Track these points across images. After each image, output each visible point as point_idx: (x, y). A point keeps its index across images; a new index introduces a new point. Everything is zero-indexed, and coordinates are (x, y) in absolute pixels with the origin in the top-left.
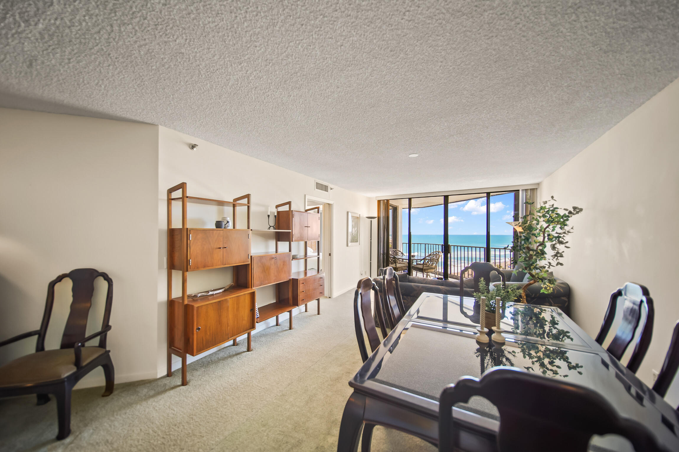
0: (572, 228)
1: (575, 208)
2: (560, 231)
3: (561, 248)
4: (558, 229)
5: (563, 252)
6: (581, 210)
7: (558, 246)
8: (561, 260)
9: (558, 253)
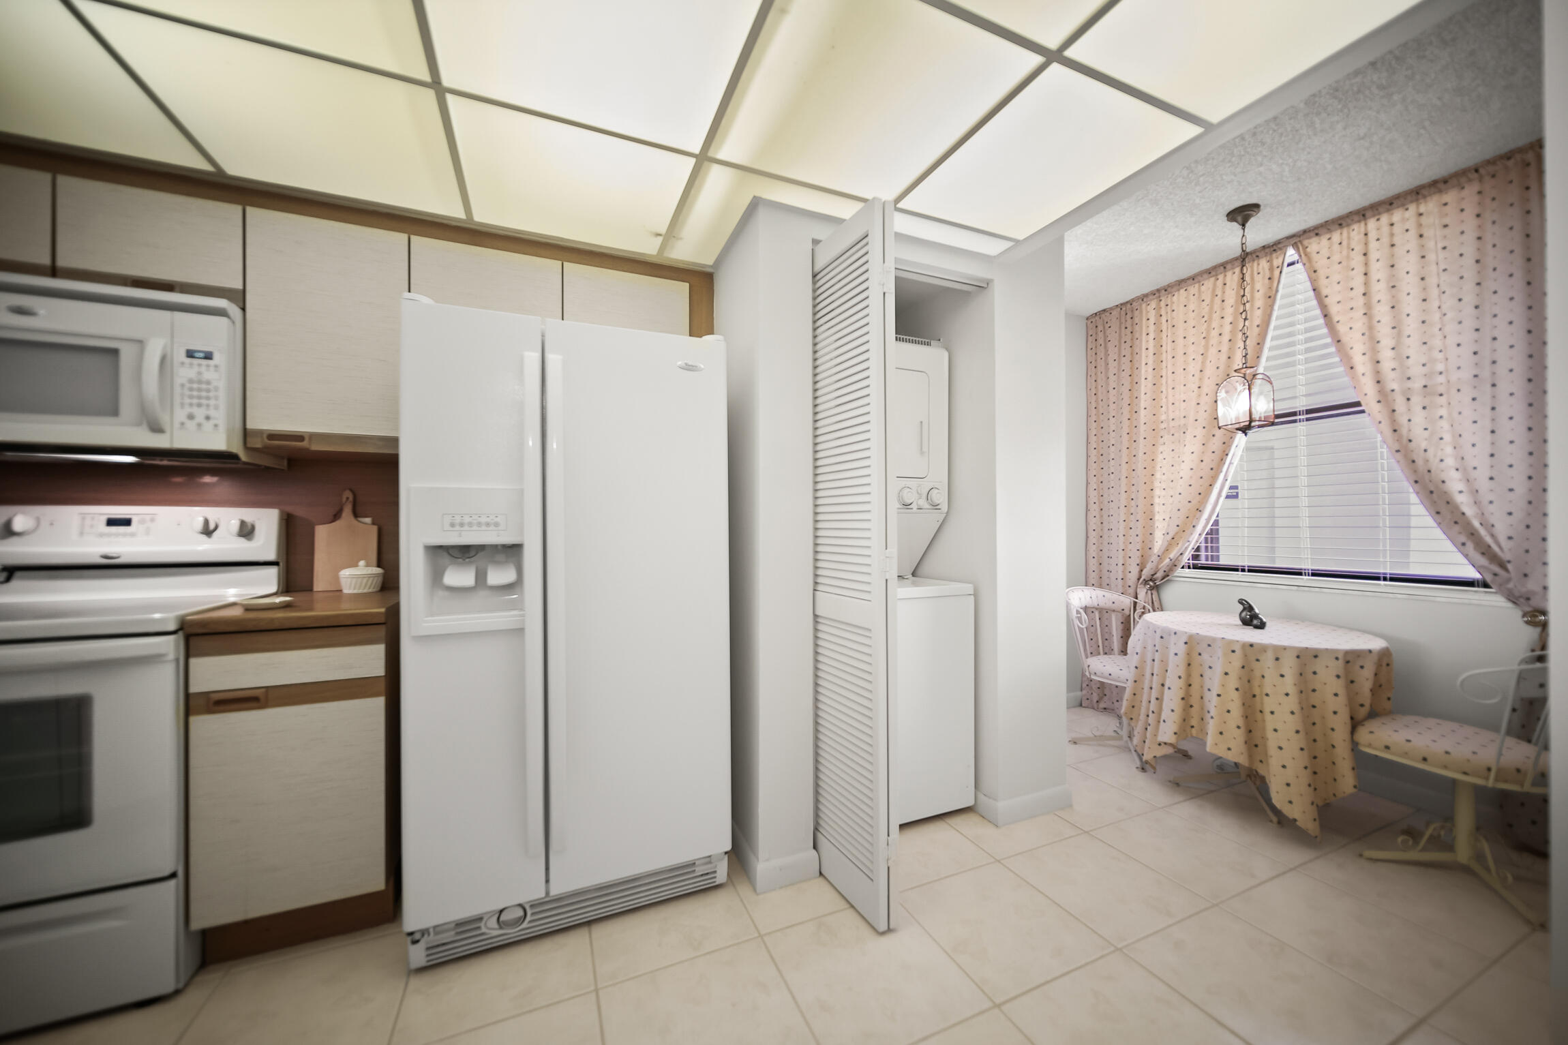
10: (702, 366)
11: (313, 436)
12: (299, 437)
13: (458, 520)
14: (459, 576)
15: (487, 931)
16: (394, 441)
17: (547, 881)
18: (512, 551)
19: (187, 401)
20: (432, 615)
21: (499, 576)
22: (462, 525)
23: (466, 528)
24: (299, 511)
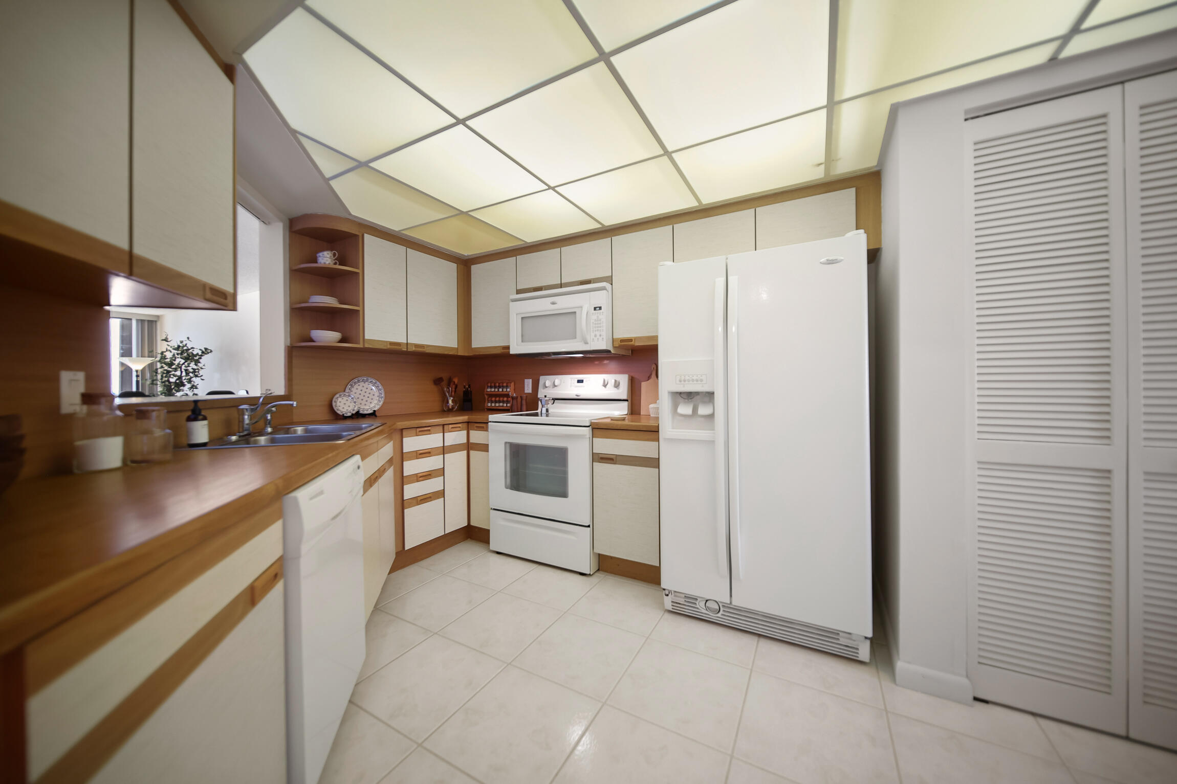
0: (204, 365)
1: (206, 349)
2: (195, 367)
3: (196, 381)
4: (193, 365)
5: (198, 385)
6: (211, 351)
7: (194, 379)
8: (196, 391)
9: (193, 386)
10: (842, 258)
11: (635, 338)
12: (631, 340)
13: (683, 378)
14: (685, 409)
15: (699, 608)
16: (656, 338)
17: (731, 596)
18: (710, 395)
19: (595, 329)
20: (673, 429)
21: (703, 410)
22: (685, 381)
23: (687, 382)
24: (636, 376)
